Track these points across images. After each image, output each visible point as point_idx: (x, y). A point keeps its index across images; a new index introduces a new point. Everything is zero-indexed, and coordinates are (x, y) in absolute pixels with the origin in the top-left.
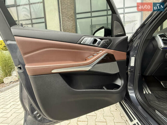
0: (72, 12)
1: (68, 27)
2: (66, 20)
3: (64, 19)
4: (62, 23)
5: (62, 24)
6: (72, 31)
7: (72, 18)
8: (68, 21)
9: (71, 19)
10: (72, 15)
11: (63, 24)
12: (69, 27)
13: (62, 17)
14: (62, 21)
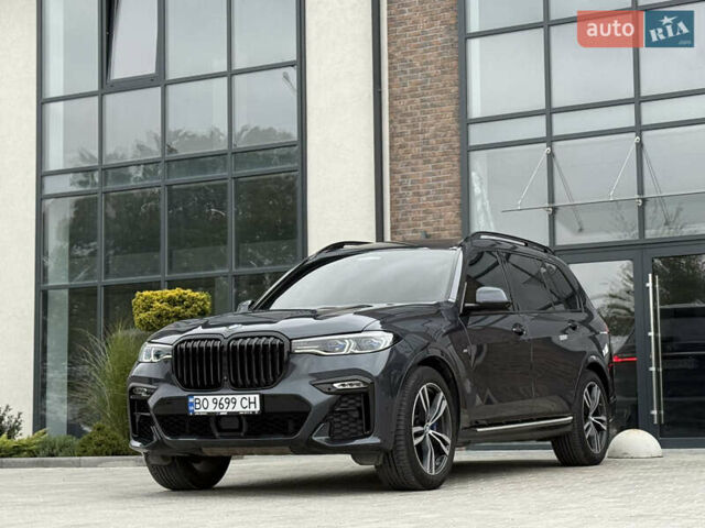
0: (444, 108)
1: (422, 191)
2: (413, 157)
3: (401, 151)
4: (391, 170)
5: (392, 178)
6: (441, 217)
7: (444, 142)
8: (420, 161)
9: (441, 146)
10: (445, 128)
11: (398, 176)
12: (428, 193)
13: (392, 136)
14: (391, 159)
